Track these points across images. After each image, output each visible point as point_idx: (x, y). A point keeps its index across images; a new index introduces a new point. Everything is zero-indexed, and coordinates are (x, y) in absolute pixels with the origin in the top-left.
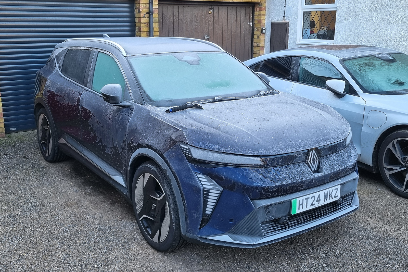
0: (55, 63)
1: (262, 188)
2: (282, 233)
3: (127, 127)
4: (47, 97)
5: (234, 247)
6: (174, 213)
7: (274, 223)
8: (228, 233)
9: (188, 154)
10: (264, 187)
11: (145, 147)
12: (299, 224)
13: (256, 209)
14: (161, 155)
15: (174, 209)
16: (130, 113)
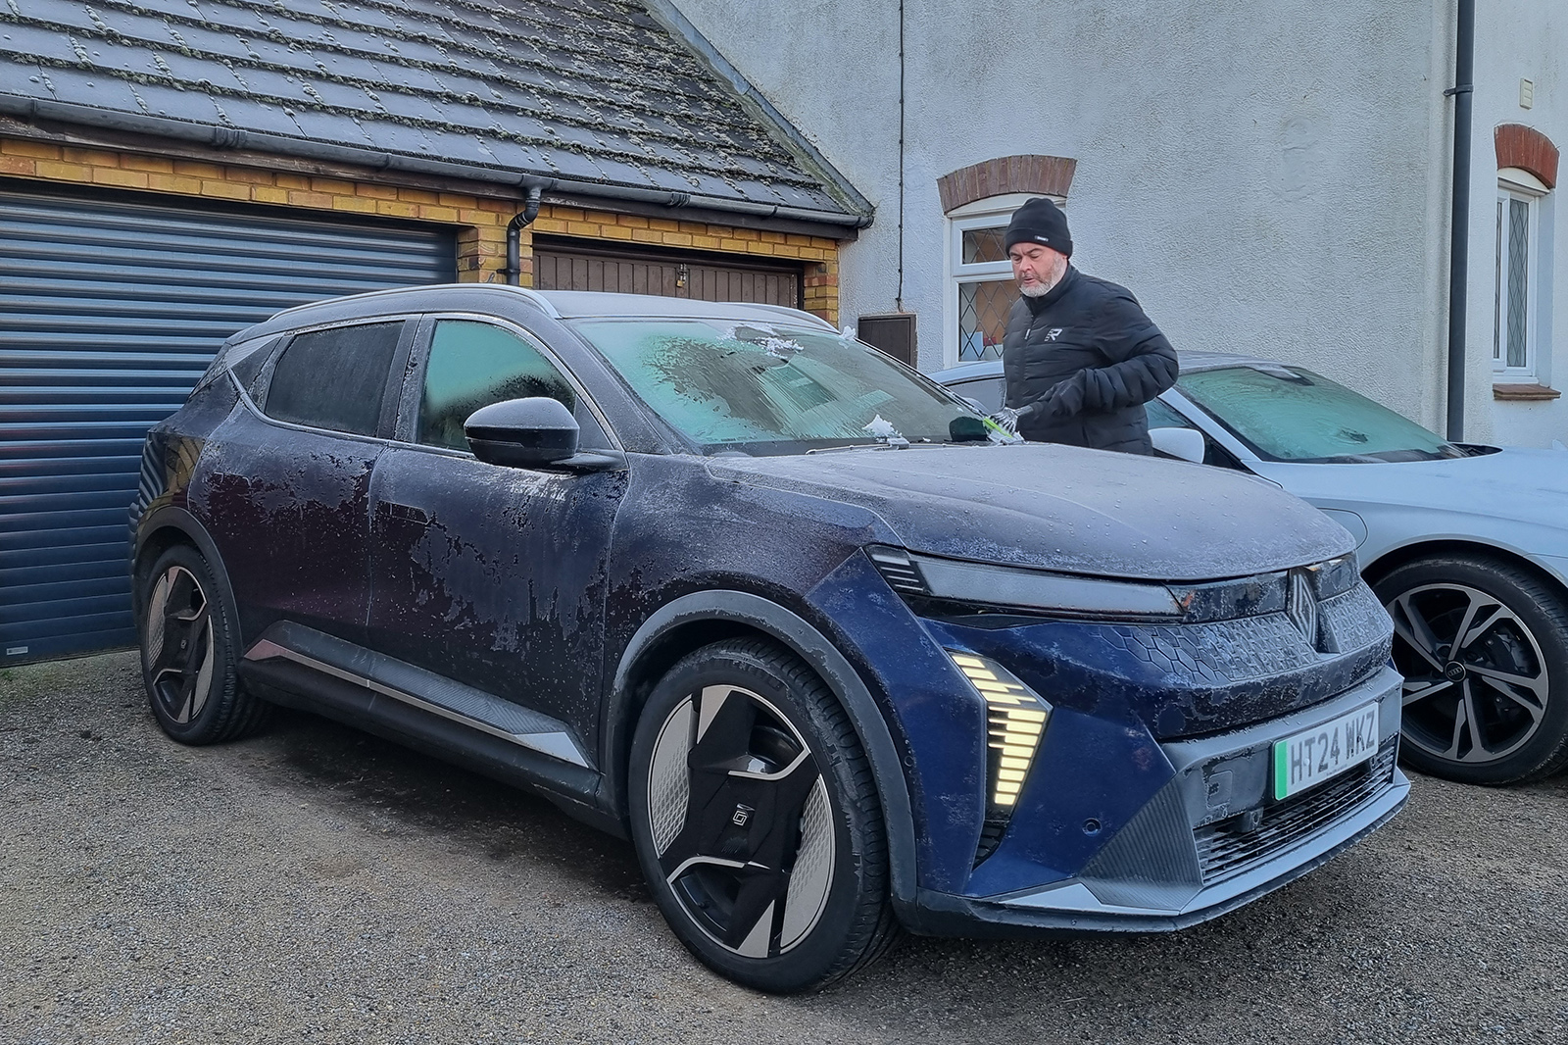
0: (236, 389)
1: (1191, 693)
2: (1249, 873)
3: (607, 537)
4: (205, 498)
5: (1109, 930)
6: (858, 818)
7: (1224, 834)
8: (1083, 876)
9: (909, 583)
10: (1197, 690)
11: (709, 587)
12: (1283, 841)
13: (1180, 775)
14: (791, 601)
15: (859, 800)
16: (616, 488)
